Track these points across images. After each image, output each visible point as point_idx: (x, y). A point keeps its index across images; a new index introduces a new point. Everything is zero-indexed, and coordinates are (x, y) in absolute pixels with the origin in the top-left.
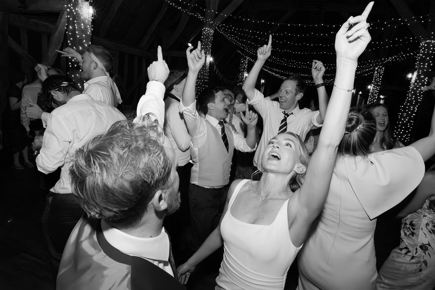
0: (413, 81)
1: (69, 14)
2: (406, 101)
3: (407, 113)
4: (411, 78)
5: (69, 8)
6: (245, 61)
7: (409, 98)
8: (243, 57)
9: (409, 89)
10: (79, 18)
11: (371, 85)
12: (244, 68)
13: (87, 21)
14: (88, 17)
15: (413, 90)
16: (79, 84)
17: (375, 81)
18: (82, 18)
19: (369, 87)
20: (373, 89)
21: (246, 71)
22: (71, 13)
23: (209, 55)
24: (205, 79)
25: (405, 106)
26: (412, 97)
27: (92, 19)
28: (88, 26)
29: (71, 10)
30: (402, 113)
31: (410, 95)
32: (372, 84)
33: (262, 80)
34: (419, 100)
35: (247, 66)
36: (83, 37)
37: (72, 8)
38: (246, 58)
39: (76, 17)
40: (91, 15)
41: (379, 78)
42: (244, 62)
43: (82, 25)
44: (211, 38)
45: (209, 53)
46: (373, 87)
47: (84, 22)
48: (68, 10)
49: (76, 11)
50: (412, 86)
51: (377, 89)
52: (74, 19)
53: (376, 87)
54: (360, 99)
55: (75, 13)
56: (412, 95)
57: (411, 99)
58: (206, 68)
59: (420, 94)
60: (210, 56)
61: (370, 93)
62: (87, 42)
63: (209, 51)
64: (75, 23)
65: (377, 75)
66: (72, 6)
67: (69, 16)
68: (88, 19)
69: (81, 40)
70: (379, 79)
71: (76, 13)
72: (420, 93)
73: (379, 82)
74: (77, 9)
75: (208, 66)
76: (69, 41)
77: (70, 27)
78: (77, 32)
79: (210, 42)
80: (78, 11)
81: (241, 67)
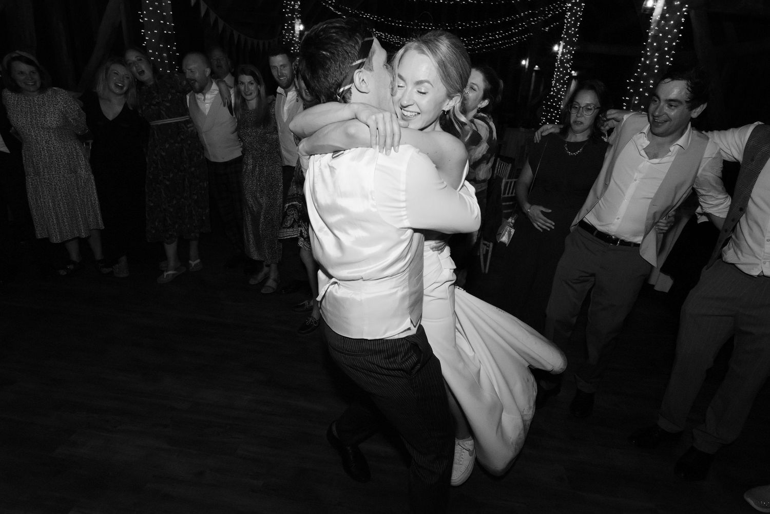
0: (656, 15)
2: (639, 67)
3: (641, 95)
4: (652, 9)
7: (646, 60)
9: (648, 37)
11: (559, 45)
12: (292, 12)
15: (655, 37)
17: (567, 34)
19: (555, 48)
20: (563, 54)
21: (298, 18)
25: (638, 79)
26: (653, 55)
30: (631, 96)
31: (648, 51)
32: (561, 42)
35: (300, 6)
41: (575, 26)
46: (564, 47)
50: (654, 28)
51: (570, 52)
53: (568, 47)
54: (535, 82)
56: (655, 50)
57: (652, 61)
59: (671, 48)
61: (557, 62)
65: (571, 21)
70: (575, 30)
72: (669, 45)
73: (574, 36)
81: (286, 8)
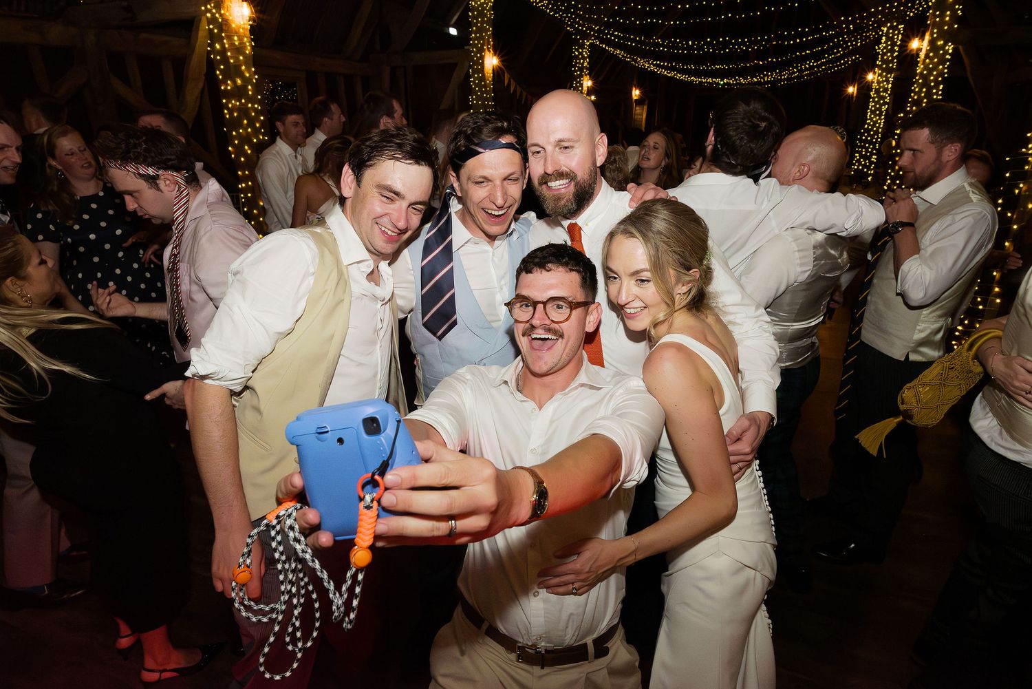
0: (922, 55)
1: (210, 22)
2: (910, 101)
4: (918, 50)
5: (210, 11)
6: (583, 52)
7: (914, 95)
8: (576, 42)
9: (916, 75)
10: (228, 27)
11: (875, 73)
12: (581, 69)
13: (241, 30)
14: (242, 23)
15: (922, 75)
16: (246, 147)
17: (883, 60)
18: (234, 26)
19: (870, 77)
20: (879, 82)
21: (586, 75)
22: (213, 20)
23: (490, 51)
24: (485, 107)
26: (920, 91)
27: (250, 25)
28: (245, 39)
29: (213, 15)
31: (915, 88)
32: (877, 68)
33: (634, 89)
34: (935, 97)
35: (588, 63)
36: (240, 60)
37: (214, 11)
38: (584, 43)
39: (224, 25)
40: (248, 18)
41: (892, 51)
42: (580, 53)
43: (236, 38)
44: (490, 14)
45: (488, 48)
46: (879, 75)
47: (237, 33)
48: (209, 15)
49: (221, 15)
50: (920, 67)
51: (887, 80)
52: (221, 30)
53: (884, 74)
55: (220, 20)
56: (922, 86)
57: (920, 96)
58: (485, 83)
59: (937, 84)
60: (491, 55)
61: (872, 91)
62: (248, 69)
63: (489, 43)
64: (223, 38)
65: (887, 45)
66: (214, 7)
67: (211, 27)
68: (243, 26)
69: (237, 67)
70: (892, 56)
71: (222, 19)
72: (936, 81)
73: (892, 61)
74: (222, 12)
75: (489, 77)
76: (218, 72)
77: (217, 45)
78: (229, 54)
79: (487, 23)
80: (225, 14)
81: (575, 66)
